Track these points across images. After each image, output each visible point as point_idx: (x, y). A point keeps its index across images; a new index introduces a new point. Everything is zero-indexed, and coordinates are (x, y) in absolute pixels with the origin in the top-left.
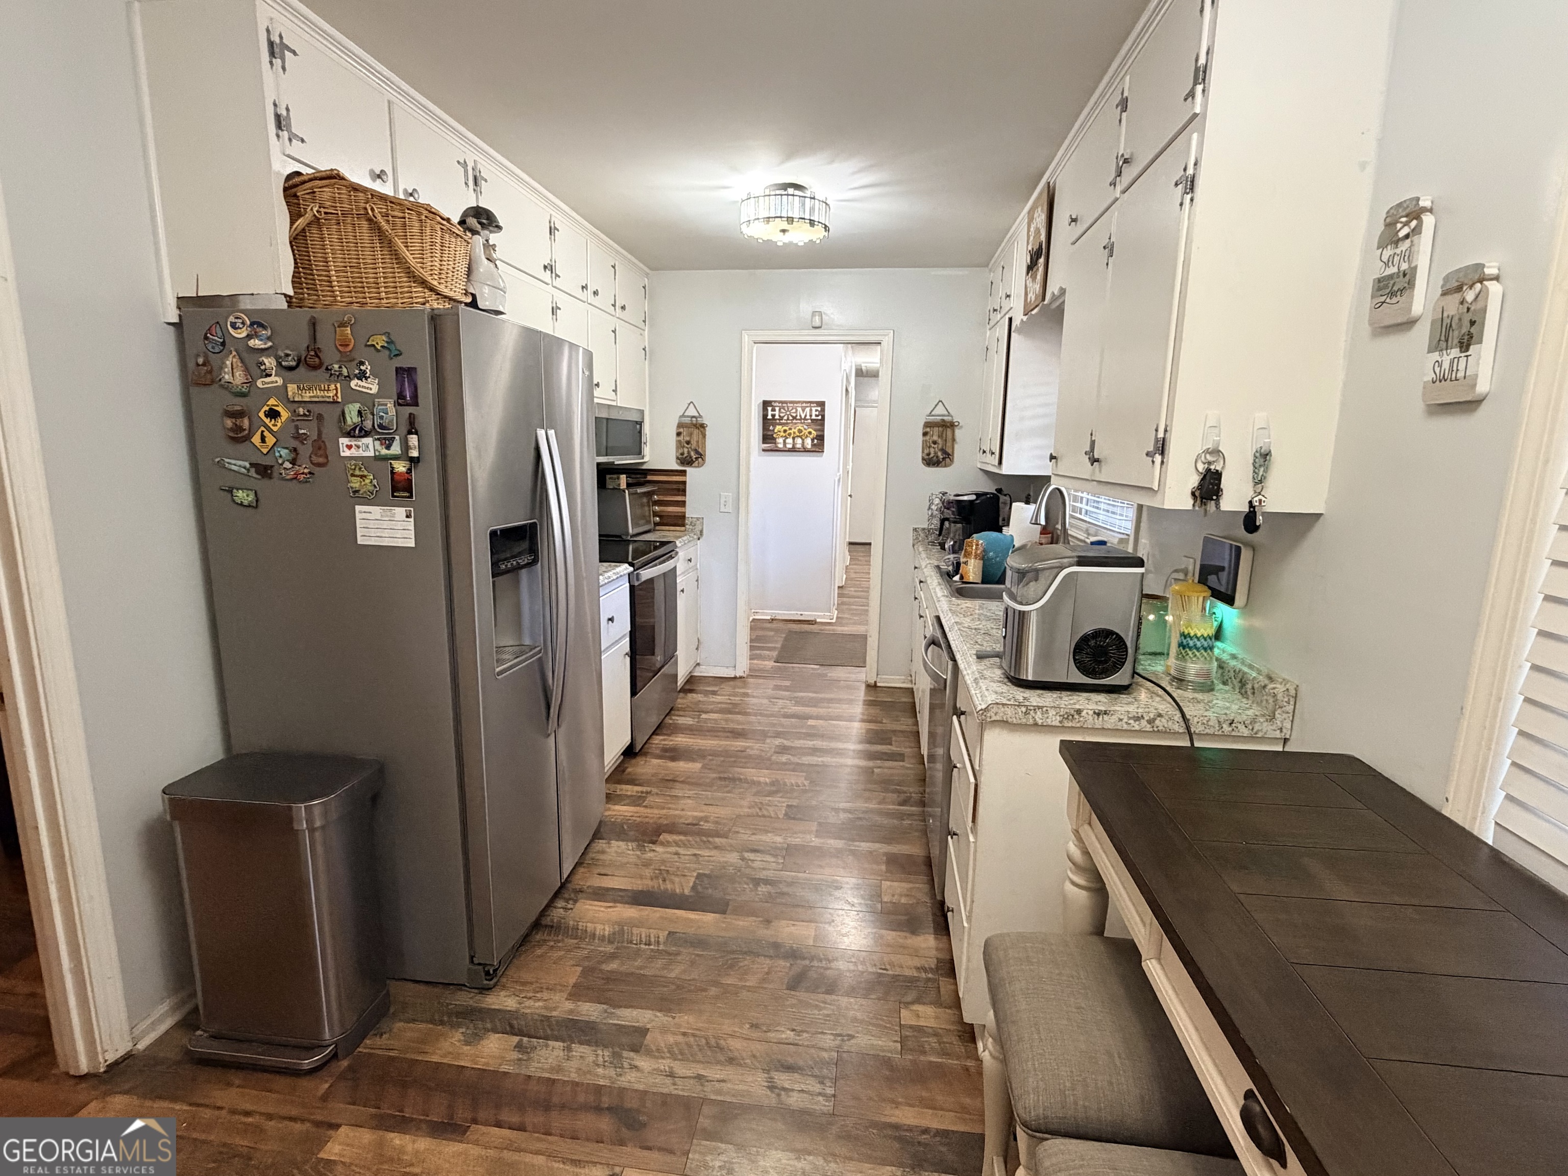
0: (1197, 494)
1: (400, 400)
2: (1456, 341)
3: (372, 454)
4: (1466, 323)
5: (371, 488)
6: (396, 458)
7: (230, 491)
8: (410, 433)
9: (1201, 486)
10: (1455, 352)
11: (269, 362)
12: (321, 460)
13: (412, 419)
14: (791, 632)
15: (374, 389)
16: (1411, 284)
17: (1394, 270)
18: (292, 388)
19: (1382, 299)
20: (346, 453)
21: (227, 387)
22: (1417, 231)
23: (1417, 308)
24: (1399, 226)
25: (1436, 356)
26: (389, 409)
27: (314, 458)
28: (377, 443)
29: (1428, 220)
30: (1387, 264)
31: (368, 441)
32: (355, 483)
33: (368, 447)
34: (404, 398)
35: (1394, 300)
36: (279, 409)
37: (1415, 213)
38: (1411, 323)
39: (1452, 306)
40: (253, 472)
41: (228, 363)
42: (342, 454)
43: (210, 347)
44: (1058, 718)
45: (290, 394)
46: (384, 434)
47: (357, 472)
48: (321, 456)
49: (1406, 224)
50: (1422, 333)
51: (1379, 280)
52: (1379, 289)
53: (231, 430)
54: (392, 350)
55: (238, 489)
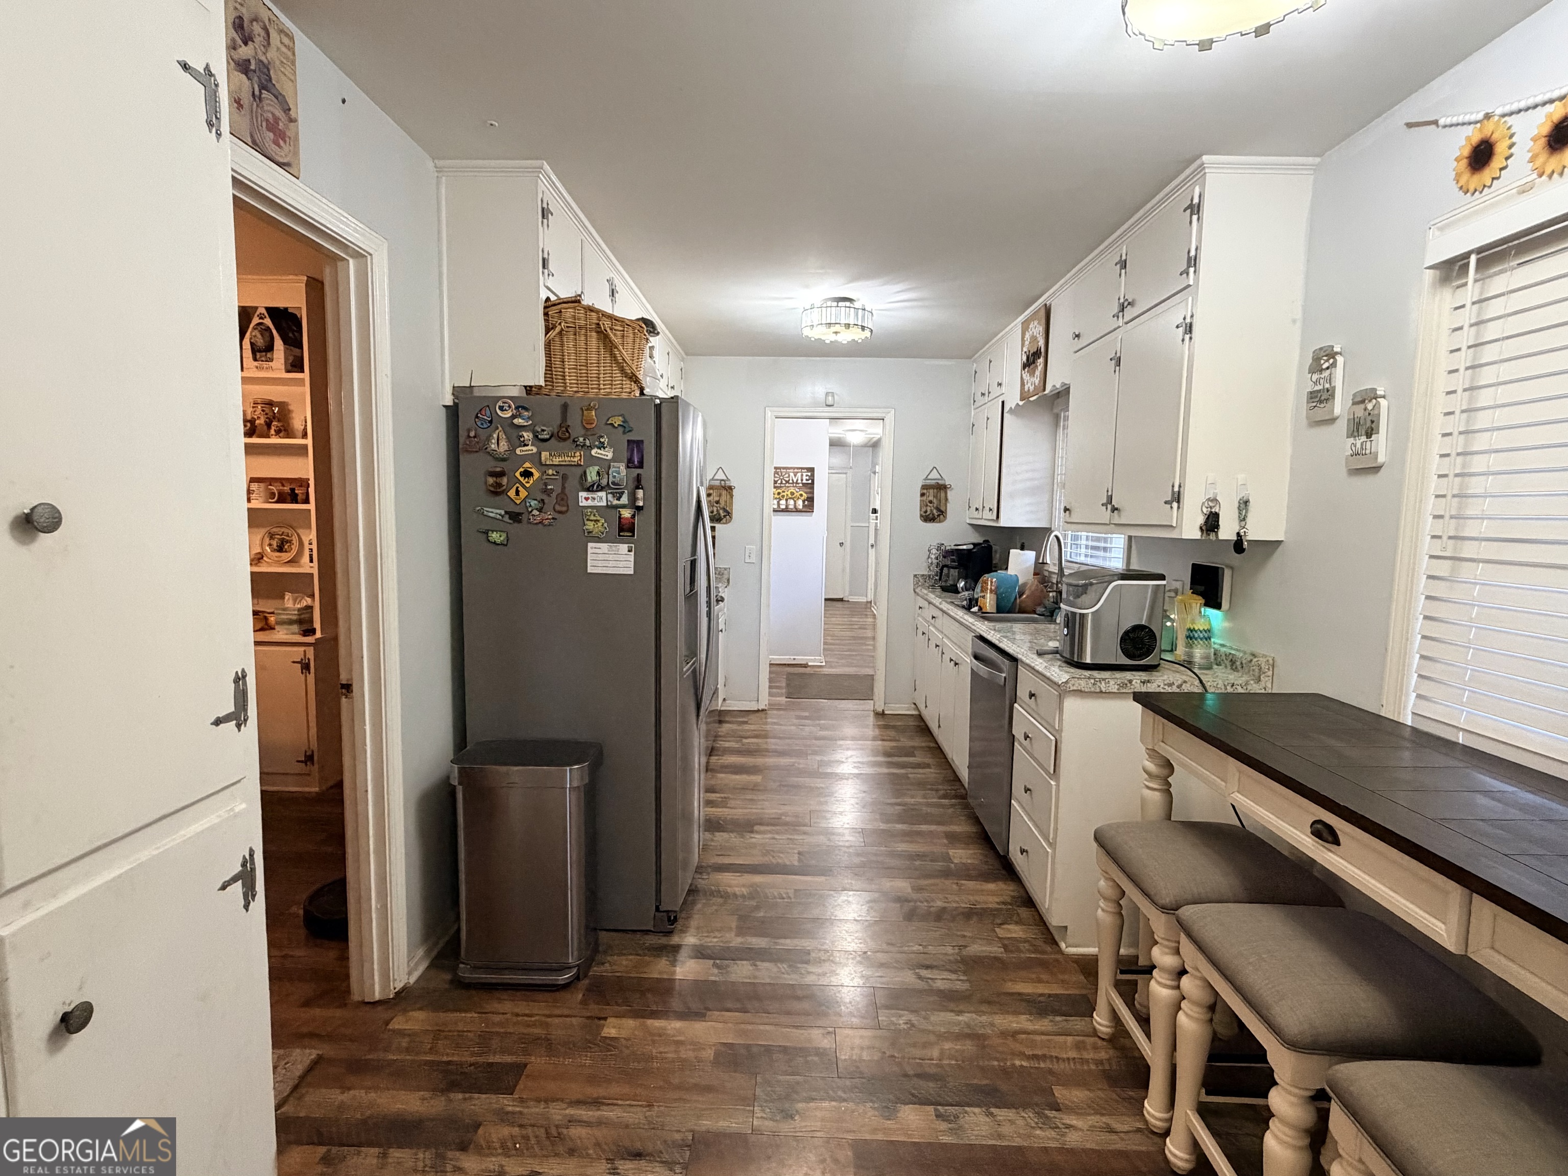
0: (1204, 528)
1: (630, 464)
2: (1363, 433)
3: (604, 504)
4: (1369, 424)
5: (603, 530)
6: (624, 506)
7: (486, 533)
8: (638, 488)
9: (1206, 522)
10: (1364, 438)
11: (528, 435)
12: (564, 509)
13: (638, 479)
14: (789, 674)
15: (610, 455)
16: (1333, 396)
17: (1321, 387)
18: (545, 455)
19: (1314, 404)
20: (583, 503)
21: (492, 455)
22: (1334, 365)
23: (1337, 411)
24: (1322, 362)
25: (1352, 440)
26: (620, 471)
27: (558, 508)
28: (610, 496)
29: (1340, 359)
30: (1315, 383)
31: (602, 494)
32: (590, 526)
33: (601, 499)
34: (633, 462)
35: (1322, 405)
36: (533, 470)
37: (1332, 355)
38: (1333, 420)
39: (1359, 411)
40: (507, 518)
41: (495, 436)
42: (581, 504)
43: (479, 424)
44: (1117, 687)
45: (543, 459)
46: (615, 489)
47: (592, 518)
48: (563, 506)
49: (1327, 361)
50: (1342, 426)
51: (1311, 393)
52: (1311, 398)
53: (492, 485)
54: (625, 428)
55: (493, 531)
